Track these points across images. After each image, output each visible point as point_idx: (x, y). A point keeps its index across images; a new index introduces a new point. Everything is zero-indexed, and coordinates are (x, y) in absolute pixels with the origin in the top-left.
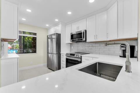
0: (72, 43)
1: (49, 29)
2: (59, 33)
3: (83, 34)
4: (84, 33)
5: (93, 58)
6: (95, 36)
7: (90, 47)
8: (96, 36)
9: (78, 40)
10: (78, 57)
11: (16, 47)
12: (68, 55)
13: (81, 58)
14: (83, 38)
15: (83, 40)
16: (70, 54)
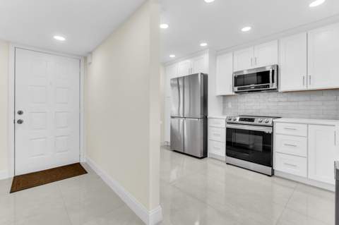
0: (234, 94)
1: (169, 65)
3: (271, 74)
4: (273, 71)
5: (310, 126)
6: (305, 79)
8: (308, 78)
9: (256, 87)
10: (263, 123)
12: (232, 121)
13: (273, 127)
14: (271, 84)
15: (271, 88)
16: (238, 119)
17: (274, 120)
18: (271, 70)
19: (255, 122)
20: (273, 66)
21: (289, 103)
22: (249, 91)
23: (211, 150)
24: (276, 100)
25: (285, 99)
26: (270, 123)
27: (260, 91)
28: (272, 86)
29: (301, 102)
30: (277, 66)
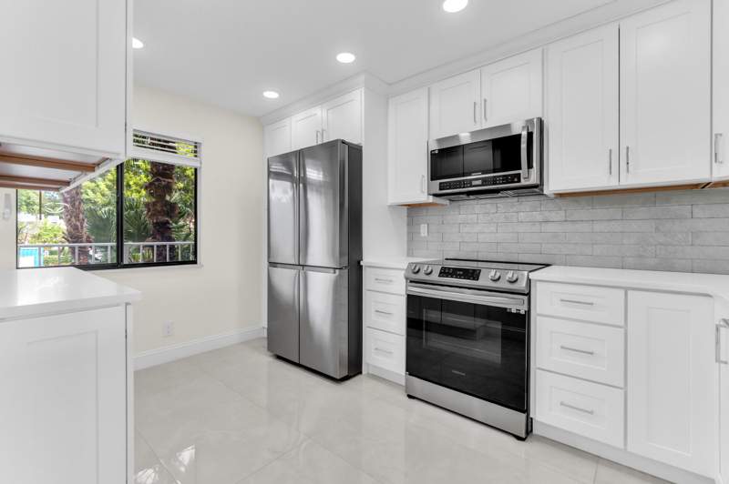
0: (431, 199)
2: (355, 142)
3: (524, 146)
4: (530, 135)
6: (615, 157)
7: (550, 228)
8: (620, 157)
9: (485, 182)
10: (503, 285)
11: (36, 232)
12: (421, 276)
13: (529, 294)
14: (523, 171)
15: (523, 182)
16: (437, 270)
17: (532, 276)
18: (524, 134)
19: (482, 282)
20: (530, 122)
21: (569, 227)
22: (469, 193)
23: (370, 357)
24: (538, 216)
25: (560, 215)
26: (522, 285)
27: (497, 191)
28: (528, 178)
29: (602, 221)
30: (541, 122)
